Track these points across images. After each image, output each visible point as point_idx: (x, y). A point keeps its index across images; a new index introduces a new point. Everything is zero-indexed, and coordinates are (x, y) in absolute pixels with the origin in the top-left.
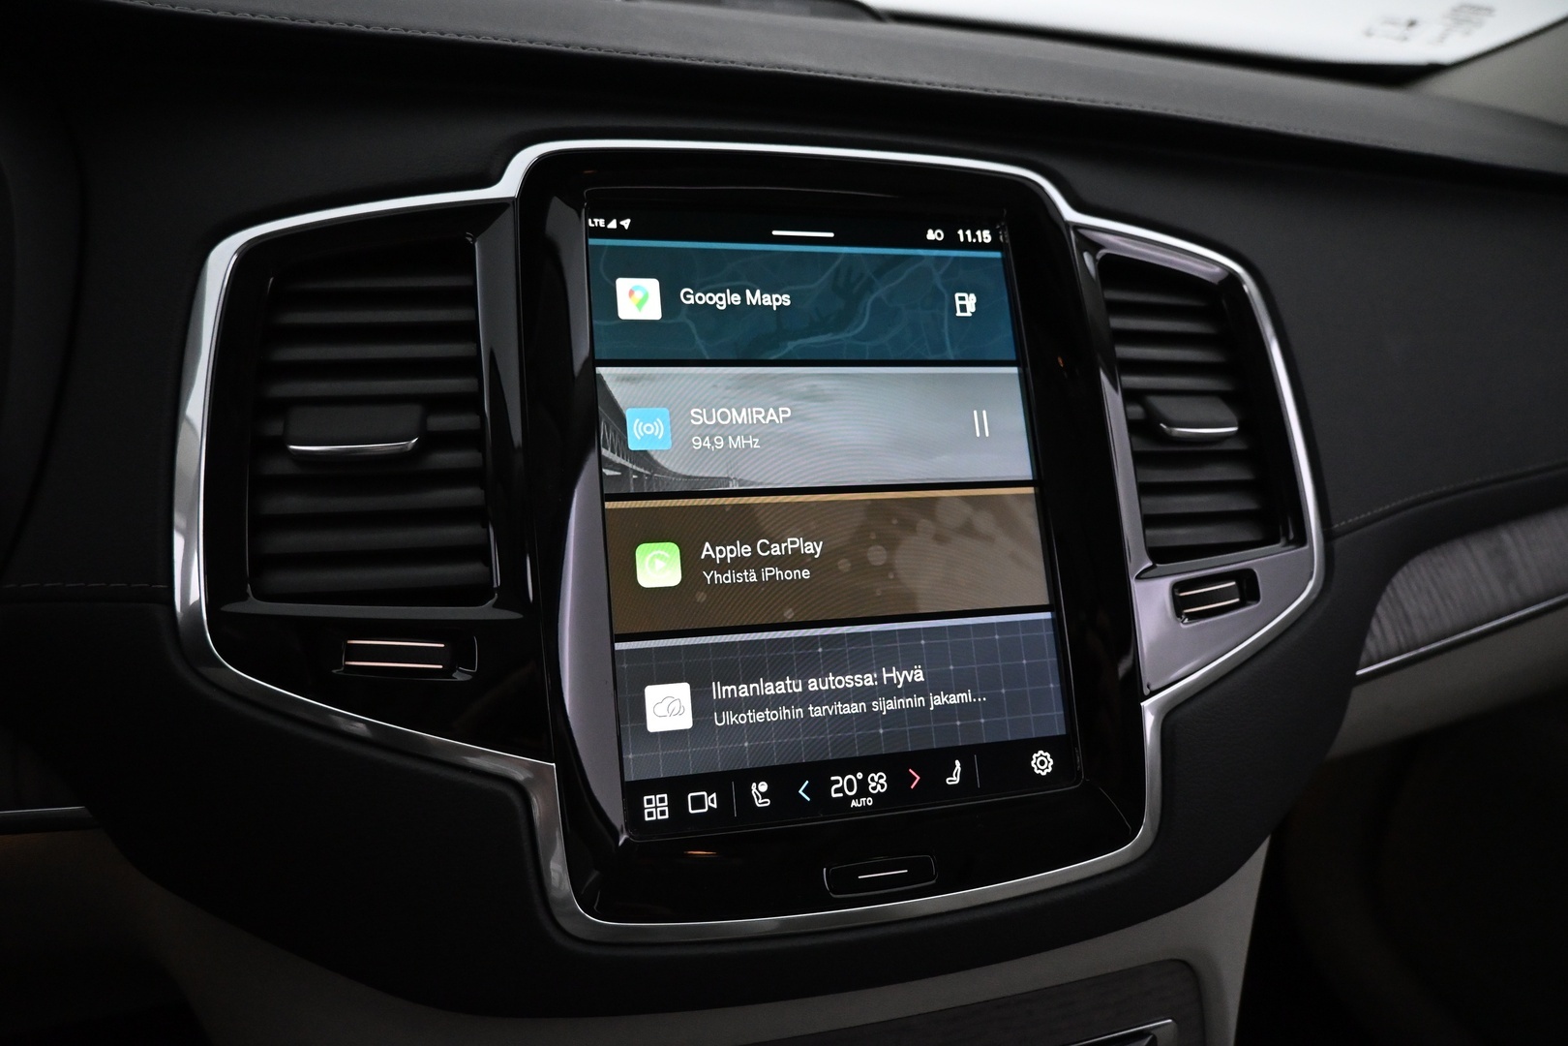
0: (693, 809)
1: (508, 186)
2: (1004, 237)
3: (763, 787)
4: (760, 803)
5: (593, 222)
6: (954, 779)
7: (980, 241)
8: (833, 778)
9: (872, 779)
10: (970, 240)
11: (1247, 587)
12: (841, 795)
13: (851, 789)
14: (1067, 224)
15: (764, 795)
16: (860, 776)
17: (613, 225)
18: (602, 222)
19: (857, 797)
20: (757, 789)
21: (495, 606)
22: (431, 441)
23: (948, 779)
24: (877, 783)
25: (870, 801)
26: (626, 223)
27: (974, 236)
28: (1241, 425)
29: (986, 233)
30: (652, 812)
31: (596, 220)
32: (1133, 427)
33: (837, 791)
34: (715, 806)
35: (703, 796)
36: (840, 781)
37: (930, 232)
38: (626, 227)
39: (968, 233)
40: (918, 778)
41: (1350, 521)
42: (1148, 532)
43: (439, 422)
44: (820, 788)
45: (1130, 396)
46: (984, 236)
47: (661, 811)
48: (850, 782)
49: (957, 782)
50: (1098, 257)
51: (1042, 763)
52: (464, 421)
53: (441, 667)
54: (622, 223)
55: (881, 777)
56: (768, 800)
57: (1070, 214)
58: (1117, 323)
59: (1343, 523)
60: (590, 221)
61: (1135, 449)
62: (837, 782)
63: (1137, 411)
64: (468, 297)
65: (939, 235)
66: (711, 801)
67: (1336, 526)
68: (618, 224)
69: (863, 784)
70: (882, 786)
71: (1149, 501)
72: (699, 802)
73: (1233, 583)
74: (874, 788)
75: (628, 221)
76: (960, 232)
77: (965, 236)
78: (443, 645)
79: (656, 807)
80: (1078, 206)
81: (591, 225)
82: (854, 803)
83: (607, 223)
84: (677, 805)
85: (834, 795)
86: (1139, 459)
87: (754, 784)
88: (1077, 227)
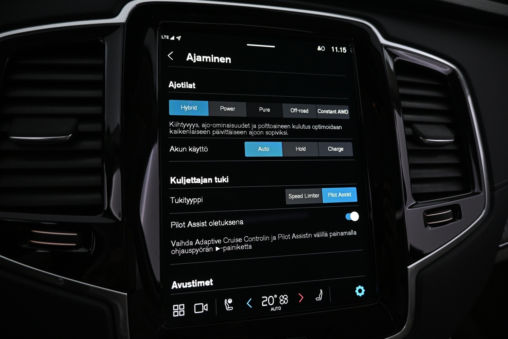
0: (196, 311)
1: (122, 17)
2: (352, 51)
3: (230, 301)
4: (228, 308)
5: (164, 37)
6: (319, 298)
7: (341, 52)
8: (263, 297)
9: (281, 298)
10: (337, 51)
11: (457, 213)
12: (266, 305)
13: (271, 302)
14: (382, 45)
15: (230, 305)
16: (276, 296)
17: (173, 38)
18: (168, 37)
19: (274, 306)
20: (227, 302)
21: (102, 216)
22: (79, 136)
23: (316, 298)
24: (284, 300)
25: (280, 308)
26: (179, 38)
27: (339, 49)
28: (455, 139)
29: (344, 49)
30: (177, 313)
31: (165, 36)
32: (408, 138)
33: (264, 303)
34: (207, 310)
35: (202, 305)
36: (267, 299)
37: (319, 47)
38: (179, 39)
39: (336, 48)
40: (303, 297)
41: (501, 182)
42: (413, 186)
43: (85, 127)
44: (257, 301)
45: (407, 124)
46: (344, 50)
47: (181, 312)
48: (271, 299)
49: (321, 299)
50: (395, 60)
51: (360, 291)
52: (95, 127)
53: (75, 245)
54: (177, 38)
55: (285, 297)
56: (232, 307)
57: (383, 41)
58: (402, 91)
59: (499, 183)
60: (162, 36)
61: (408, 148)
62: (265, 299)
63: (409, 130)
64: (100, 69)
65: (323, 48)
66: (205, 307)
67: (496, 185)
68: (175, 38)
69: (277, 300)
70: (286, 301)
71: (413, 171)
72: (199, 308)
73: (450, 211)
74: (282, 302)
75: (180, 37)
76: (333, 48)
77: (335, 50)
78: (76, 234)
79: (179, 310)
80: (386, 37)
81: (162, 38)
82: (272, 309)
83: (170, 37)
84: (189, 309)
85: (263, 305)
86: (410, 153)
87: (226, 300)
88: (386, 47)
